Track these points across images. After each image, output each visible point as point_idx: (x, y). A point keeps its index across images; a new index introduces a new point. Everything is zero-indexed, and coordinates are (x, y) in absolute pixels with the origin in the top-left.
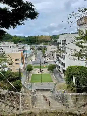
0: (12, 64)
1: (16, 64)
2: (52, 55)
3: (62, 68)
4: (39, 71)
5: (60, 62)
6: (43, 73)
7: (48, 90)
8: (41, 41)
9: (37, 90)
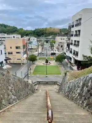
0: (12, 53)
1: (17, 53)
2: (62, 46)
3: (74, 58)
4: (45, 63)
5: (71, 52)
6: (50, 65)
7: (55, 83)
8: (49, 34)
9: (39, 83)
